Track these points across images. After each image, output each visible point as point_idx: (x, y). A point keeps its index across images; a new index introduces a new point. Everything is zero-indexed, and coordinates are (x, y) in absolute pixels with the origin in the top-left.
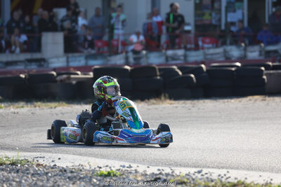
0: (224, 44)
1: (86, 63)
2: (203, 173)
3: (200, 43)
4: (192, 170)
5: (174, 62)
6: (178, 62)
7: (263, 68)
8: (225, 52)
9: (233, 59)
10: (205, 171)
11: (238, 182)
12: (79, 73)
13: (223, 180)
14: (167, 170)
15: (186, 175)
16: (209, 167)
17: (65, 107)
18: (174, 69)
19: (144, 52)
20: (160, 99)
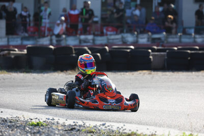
0: (122, 32)
1: (22, 43)
2: (106, 126)
3: (105, 31)
4: (98, 123)
5: (85, 44)
6: (89, 44)
7: (150, 51)
8: (123, 38)
9: (128, 43)
10: (107, 124)
11: (132, 133)
12: (16, 50)
13: (121, 131)
14: (80, 123)
15: (94, 126)
16: (110, 121)
17: (6, 75)
18: (86, 49)
19: (64, 36)
20: (75, 70)
